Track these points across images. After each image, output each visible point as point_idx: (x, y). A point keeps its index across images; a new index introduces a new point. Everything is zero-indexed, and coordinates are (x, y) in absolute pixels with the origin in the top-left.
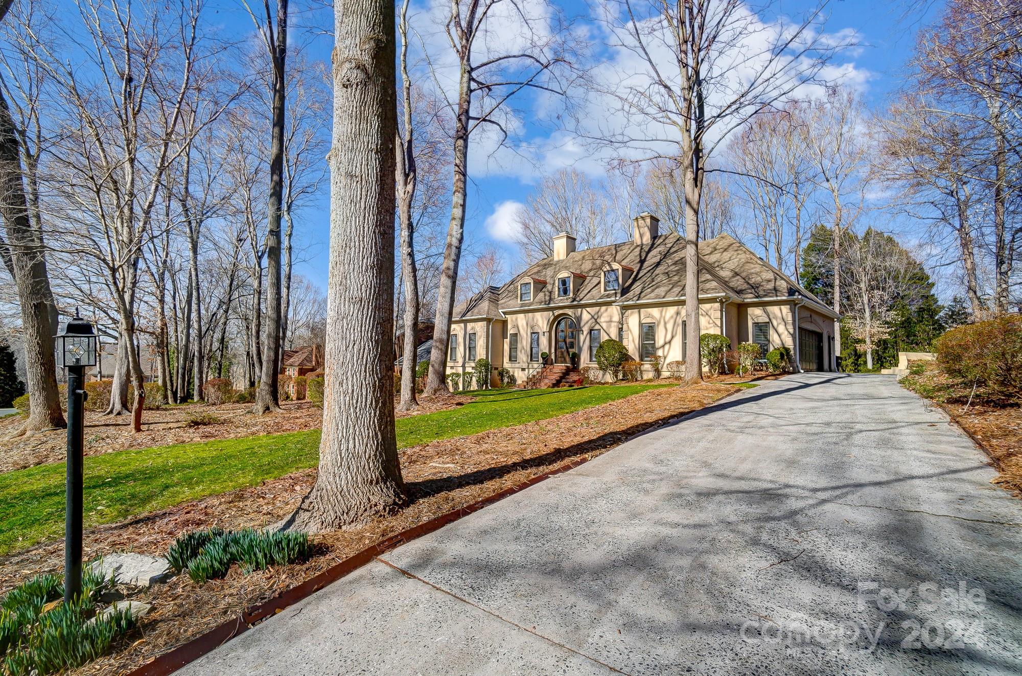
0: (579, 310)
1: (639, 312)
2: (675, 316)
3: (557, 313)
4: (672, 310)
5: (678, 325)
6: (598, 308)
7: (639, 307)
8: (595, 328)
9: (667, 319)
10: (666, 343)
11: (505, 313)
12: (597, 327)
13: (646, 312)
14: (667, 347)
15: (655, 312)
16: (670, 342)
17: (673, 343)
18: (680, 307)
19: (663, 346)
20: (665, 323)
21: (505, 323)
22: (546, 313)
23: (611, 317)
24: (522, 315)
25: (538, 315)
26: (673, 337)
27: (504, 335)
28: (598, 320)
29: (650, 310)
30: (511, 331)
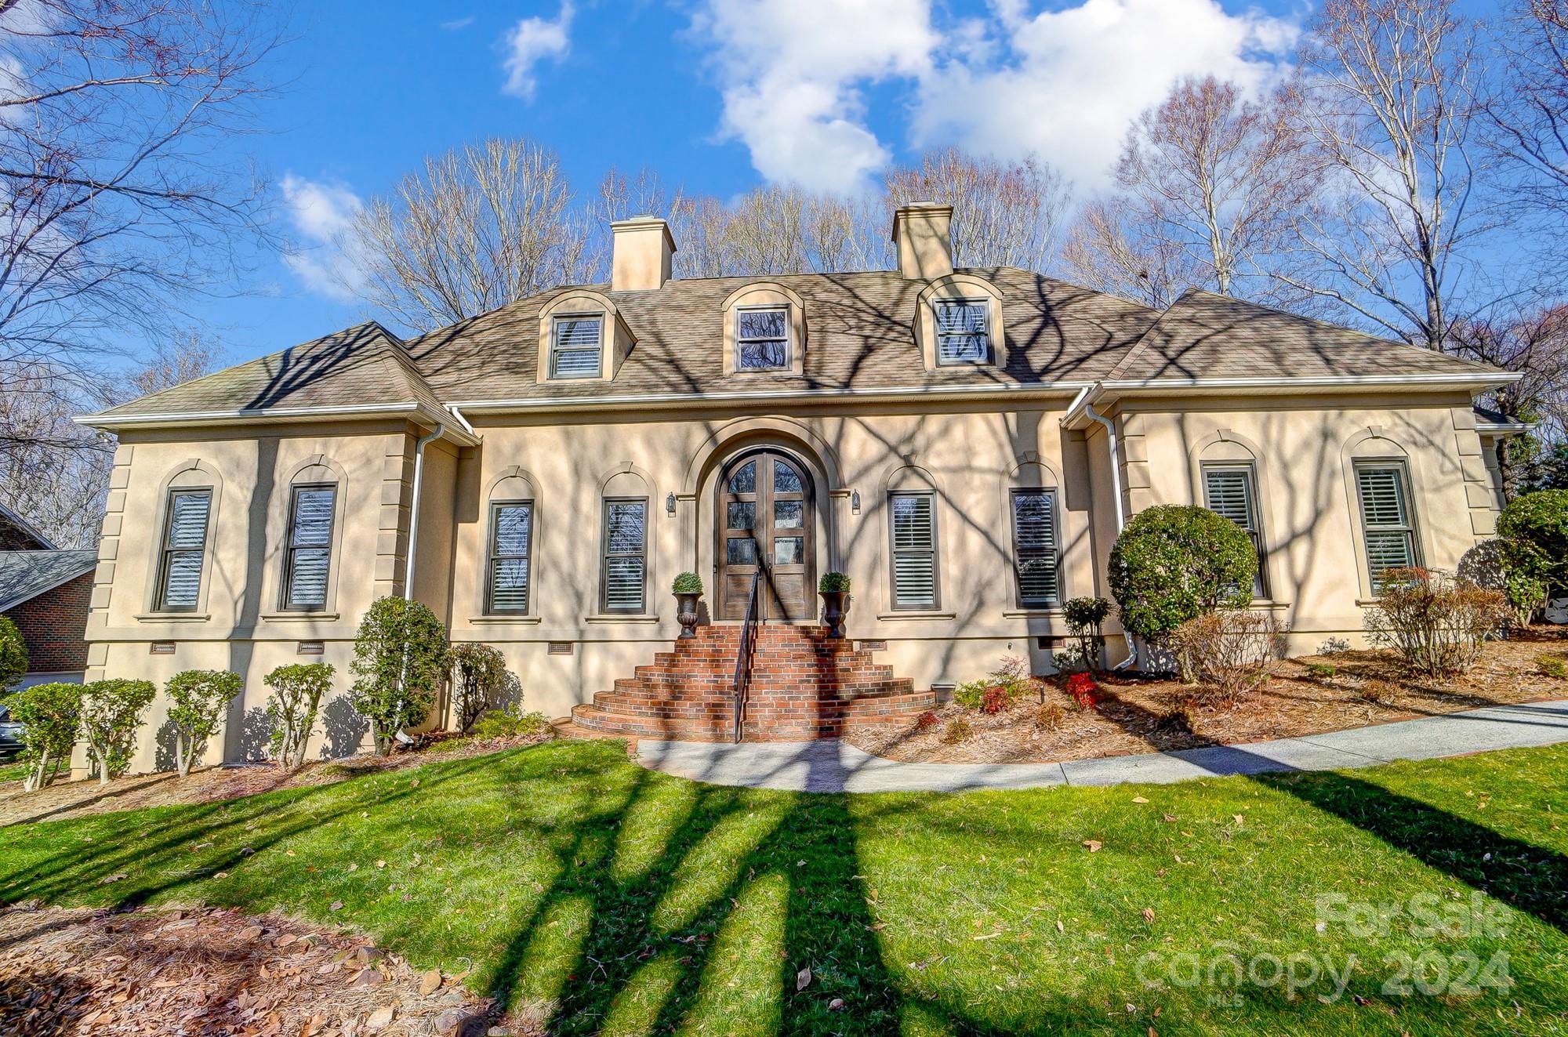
0: (830, 425)
1: (1181, 423)
2: (1317, 443)
3: (726, 428)
4: (1301, 425)
5: (1333, 474)
6: (911, 421)
7: (1180, 404)
8: (905, 487)
9: (1289, 450)
10: (1294, 536)
11: (472, 418)
12: (915, 484)
13: (1209, 424)
14: (1301, 549)
15: (1244, 424)
16: (1310, 531)
17: (1323, 533)
18: (1333, 413)
19: (1287, 546)
20: (1285, 467)
21: (466, 456)
22: (670, 430)
23: (969, 451)
24: (549, 434)
25: (633, 438)
26: (1318, 514)
27: (462, 504)
28: (918, 461)
29: (1221, 418)
30: (491, 488)
